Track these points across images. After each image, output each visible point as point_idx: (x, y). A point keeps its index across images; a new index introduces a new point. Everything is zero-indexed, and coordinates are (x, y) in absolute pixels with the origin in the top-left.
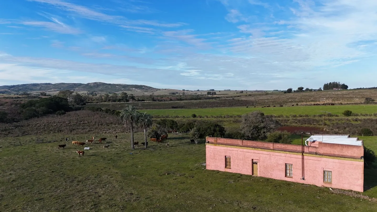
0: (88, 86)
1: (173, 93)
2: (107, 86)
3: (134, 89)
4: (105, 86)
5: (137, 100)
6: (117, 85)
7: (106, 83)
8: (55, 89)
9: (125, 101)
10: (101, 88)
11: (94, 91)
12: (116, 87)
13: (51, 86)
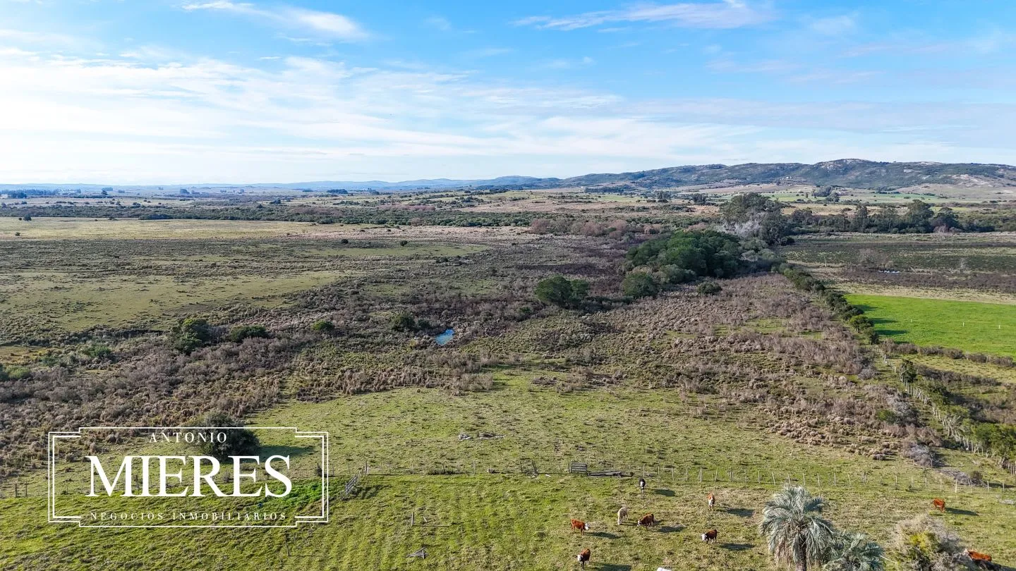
0: (817, 173)
2: (874, 169)
3: (964, 177)
4: (867, 171)
5: (964, 225)
6: (909, 166)
7: (873, 160)
8: (732, 181)
9: (921, 229)
10: (857, 177)
11: (834, 187)
12: (903, 172)
13: (723, 171)
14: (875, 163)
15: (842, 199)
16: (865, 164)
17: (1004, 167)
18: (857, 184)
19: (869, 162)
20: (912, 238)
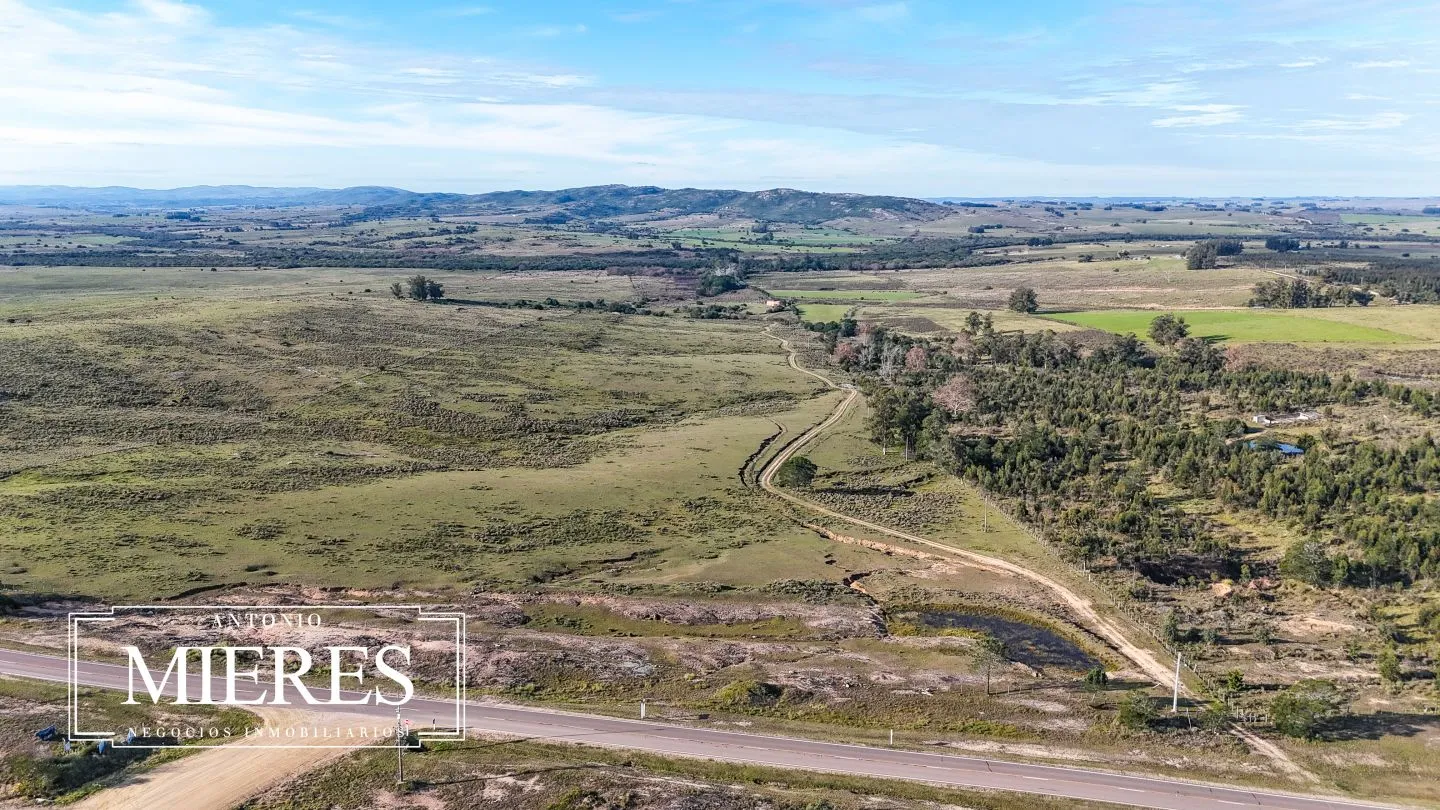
0: (755, 202)
1: (980, 230)
2: (805, 200)
3: (878, 210)
4: (799, 202)
6: (835, 198)
7: (804, 190)
8: (673, 211)
10: (790, 209)
12: (829, 203)
13: (659, 197)
14: (806, 194)
15: (778, 236)
16: (798, 195)
17: (912, 201)
18: (790, 218)
19: (801, 193)
20: (799, 274)
